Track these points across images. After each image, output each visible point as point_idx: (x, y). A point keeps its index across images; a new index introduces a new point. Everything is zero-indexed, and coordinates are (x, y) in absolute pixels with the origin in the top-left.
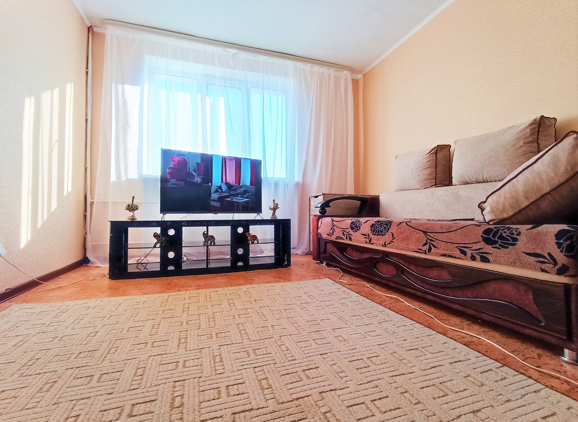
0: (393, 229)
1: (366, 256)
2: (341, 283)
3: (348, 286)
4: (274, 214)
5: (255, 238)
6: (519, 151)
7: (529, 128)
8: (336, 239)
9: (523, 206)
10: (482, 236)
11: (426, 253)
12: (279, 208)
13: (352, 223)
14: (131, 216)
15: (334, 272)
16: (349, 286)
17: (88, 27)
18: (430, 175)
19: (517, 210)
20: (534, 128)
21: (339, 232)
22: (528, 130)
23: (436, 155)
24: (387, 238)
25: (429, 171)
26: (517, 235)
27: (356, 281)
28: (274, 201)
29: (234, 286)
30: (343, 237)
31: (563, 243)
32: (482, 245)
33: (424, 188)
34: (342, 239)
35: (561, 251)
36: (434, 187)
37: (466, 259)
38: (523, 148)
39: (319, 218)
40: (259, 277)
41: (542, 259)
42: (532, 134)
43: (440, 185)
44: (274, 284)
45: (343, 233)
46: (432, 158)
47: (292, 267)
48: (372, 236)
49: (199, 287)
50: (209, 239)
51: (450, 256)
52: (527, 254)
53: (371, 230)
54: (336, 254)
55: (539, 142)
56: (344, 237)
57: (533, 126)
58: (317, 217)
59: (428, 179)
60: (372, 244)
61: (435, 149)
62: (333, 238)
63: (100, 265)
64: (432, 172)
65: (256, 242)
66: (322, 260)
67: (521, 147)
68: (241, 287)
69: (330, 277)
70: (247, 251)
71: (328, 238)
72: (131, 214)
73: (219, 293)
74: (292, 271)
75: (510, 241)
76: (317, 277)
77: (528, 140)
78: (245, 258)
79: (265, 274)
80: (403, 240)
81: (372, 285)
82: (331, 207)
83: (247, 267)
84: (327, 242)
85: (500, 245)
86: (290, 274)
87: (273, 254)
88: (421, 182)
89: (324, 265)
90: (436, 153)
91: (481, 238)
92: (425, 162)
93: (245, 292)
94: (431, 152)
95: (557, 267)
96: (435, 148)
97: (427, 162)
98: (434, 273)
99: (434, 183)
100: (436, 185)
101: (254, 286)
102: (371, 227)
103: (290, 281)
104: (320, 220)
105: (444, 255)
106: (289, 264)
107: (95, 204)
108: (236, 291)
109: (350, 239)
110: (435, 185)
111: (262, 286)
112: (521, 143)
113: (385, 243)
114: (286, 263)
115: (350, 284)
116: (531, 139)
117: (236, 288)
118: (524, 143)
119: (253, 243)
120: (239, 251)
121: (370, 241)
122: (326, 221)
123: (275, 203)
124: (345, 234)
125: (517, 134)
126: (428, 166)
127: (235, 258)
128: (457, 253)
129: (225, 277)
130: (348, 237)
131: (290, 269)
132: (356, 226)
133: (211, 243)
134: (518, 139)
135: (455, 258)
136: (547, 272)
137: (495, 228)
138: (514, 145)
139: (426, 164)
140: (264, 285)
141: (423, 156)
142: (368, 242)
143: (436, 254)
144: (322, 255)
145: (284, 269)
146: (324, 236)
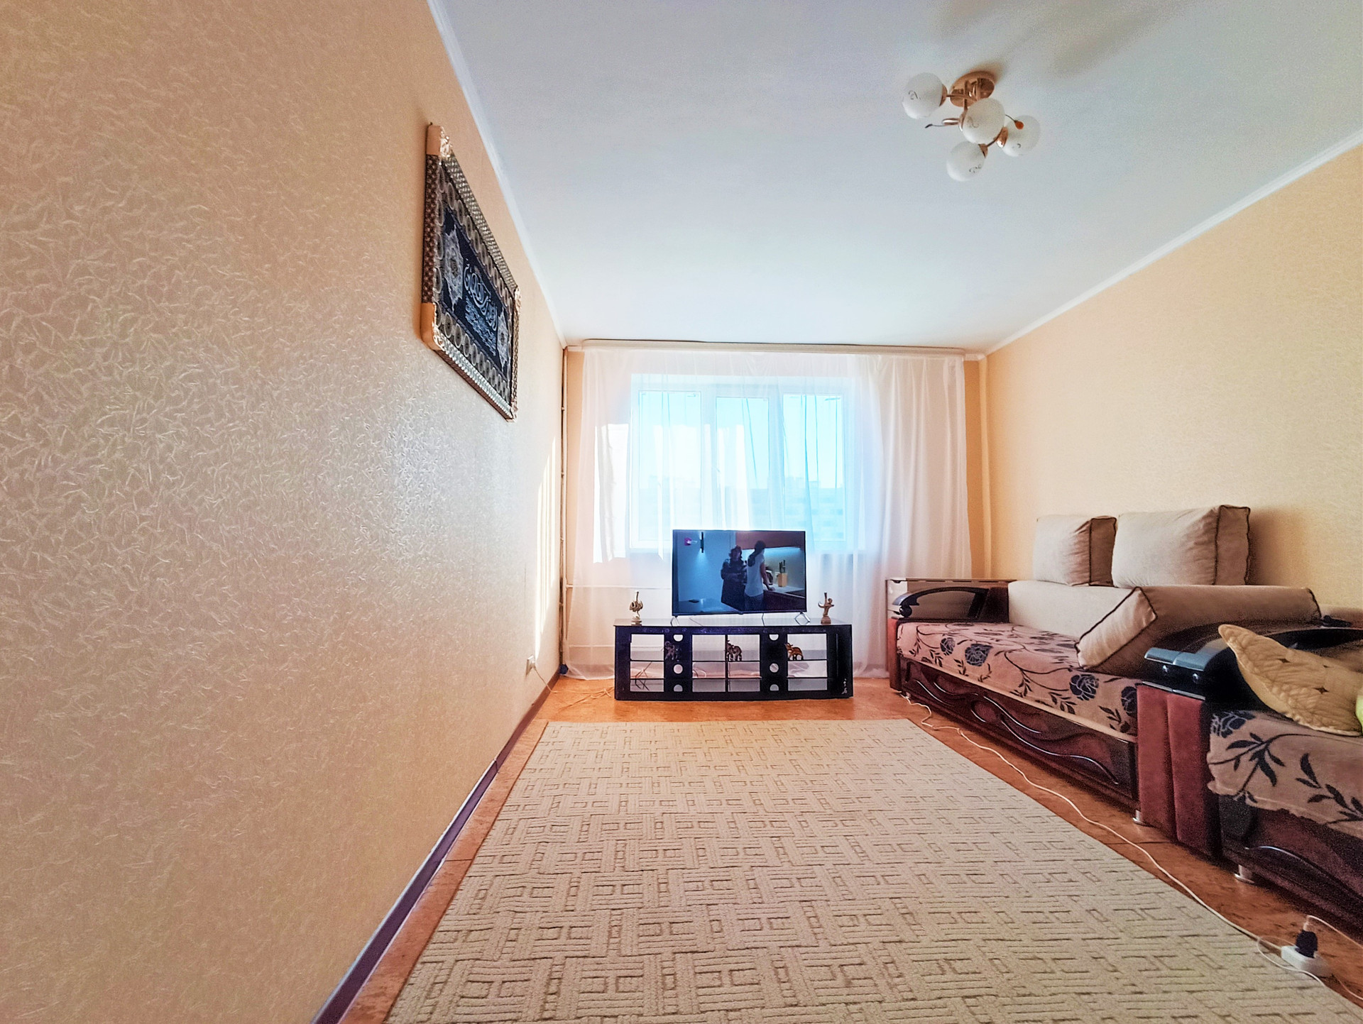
0: (991, 659)
1: (962, 691)
2: (925, 728)
3: (933, 732)
4: (825, 615)
5: (797, 651)
6: (1189, 554)
7: (1203, 523)
8: (922, 660)
9: (1109, 655)
10: (1070, 684)
11: (1022, 697)
12: (833, 606)
13: (943, 641)
14: (635, 617)
15: (922, 711)
16: (936, 734)
17: (564, 350)
18: (1080, 564)
19: (1104, 658)
20: (1210, 524)
21: (926, 651)
22: (1201, 526)
23: (1090, 533)
24: (982, 670)
25: (1078, 559)
26: (1097, 687)
27: (949, 726)
28: (826, 594)
29: (775, 719)
30: (931, 659)
31: (1126, 701)
32: (1069, 694)
33: (1073, 585)
34: (930, 662)
35: (1125, 709)
36: (1087, 584)
37: (1057, 708)
38: (1194, 552)
39: (900, 622)
40: (806, 710)
41: (1111, 715)
42: (1206, 532)
43: (1097, 583)
44: (827, 721)
45: (932, 654)
46: (1082, 539)
47: (855, 698)
48: (967, 665)
49: (730, 718)
50: (732, 651)
51: (1043, 703)
52: (1101, 708)
53: (966, 656)
54: (923, 683)
55: (1218, 543)
56: (933, 660)
57: (1210, 520)
58: (896, 621)
59: (1077, 571)
60: (967, 675)
61: (1088, 525)
62: (918, 658)
63: (584, 678)
64: (1083, 561)
65: (799, 657)
66: (905, 690)
67: (1191, 549)
68: (784, 722)
69: (910, 717)
70: (784, 669)
71: (911, 656)
72: (635, 614)
73: (758, 726)
74: (854, 703)
75: (1089, 692)
76: (892, 717)
77: (1201, 540)
78: (782, 678)
79: (814, 706)
80: (999, 677)
81: (969, 732)
82: (918, 604)
83: (785, 694)
84: (910, 663)
85: (1083, 696)
86: (851, 708)
87: (825, 675)
88: (1068, 574)
89: (907, 698)
90: (1090, 530)
91: (1069, 686)
92: (1072, 544)
93: (792, 729)
94: (1081, 527)
95: (1121, 725)
96: (1087, 522)
97: (1075, 544)
98: (1034, 722)
99: (1088, 579)
100: (1090, 583)
101: (801, 721)
102: (966, 651)
103: (850, 719)
104: (900, 627)
105: (1038, 701)
106: (850, 693)
107: (574, 590)
108: (779, 727)
109: (941, 665)
110: (1090, 581)
111: (812, 723)
112: (1191, 544)
113: (981, 676)
114: (845, 691)
115: (937, 730)
116: (1205, 538)
117: (779, 722)
118: (1196, 544)
119: (795, 659)
120: (773, 666)
121: (964, 672)
122: (908, 629)
123: (828, 598)
124: (934, 656)
125: (1188, 528)
126: (1078, 551)
127: (767, 678)
128: (1049, 700)
129: (759, 707)
130: (938, 661)
131: (852, 701)
132: (948, 647)
133: (737, 657)
134: (1188, 536)
135: (1047, 705)
136: (1114, 728)
137: (1082, 675)
138: (1183, 544)
139: (1073, 547)
140: (815, 721)
141: (1071, 533)
142: (962, 672)
143: (1031, 699)
144: (904, 682)
145: (841, 701)
146: (906, 653)
